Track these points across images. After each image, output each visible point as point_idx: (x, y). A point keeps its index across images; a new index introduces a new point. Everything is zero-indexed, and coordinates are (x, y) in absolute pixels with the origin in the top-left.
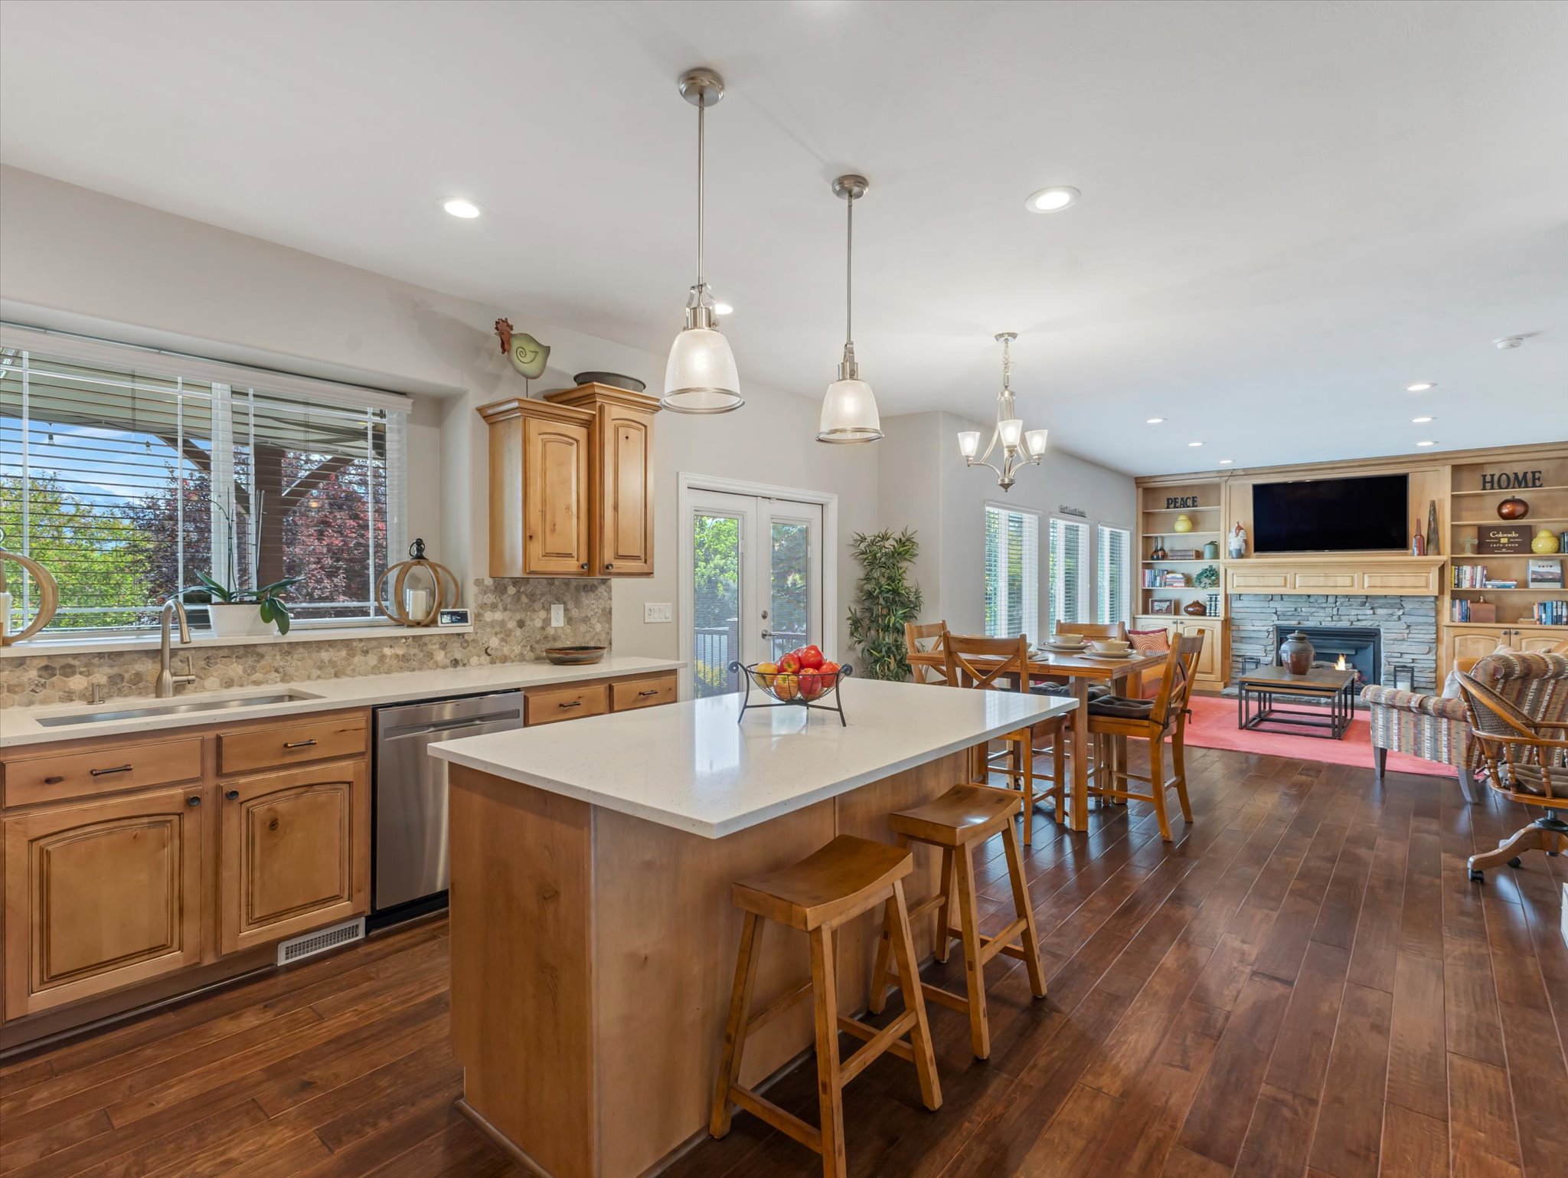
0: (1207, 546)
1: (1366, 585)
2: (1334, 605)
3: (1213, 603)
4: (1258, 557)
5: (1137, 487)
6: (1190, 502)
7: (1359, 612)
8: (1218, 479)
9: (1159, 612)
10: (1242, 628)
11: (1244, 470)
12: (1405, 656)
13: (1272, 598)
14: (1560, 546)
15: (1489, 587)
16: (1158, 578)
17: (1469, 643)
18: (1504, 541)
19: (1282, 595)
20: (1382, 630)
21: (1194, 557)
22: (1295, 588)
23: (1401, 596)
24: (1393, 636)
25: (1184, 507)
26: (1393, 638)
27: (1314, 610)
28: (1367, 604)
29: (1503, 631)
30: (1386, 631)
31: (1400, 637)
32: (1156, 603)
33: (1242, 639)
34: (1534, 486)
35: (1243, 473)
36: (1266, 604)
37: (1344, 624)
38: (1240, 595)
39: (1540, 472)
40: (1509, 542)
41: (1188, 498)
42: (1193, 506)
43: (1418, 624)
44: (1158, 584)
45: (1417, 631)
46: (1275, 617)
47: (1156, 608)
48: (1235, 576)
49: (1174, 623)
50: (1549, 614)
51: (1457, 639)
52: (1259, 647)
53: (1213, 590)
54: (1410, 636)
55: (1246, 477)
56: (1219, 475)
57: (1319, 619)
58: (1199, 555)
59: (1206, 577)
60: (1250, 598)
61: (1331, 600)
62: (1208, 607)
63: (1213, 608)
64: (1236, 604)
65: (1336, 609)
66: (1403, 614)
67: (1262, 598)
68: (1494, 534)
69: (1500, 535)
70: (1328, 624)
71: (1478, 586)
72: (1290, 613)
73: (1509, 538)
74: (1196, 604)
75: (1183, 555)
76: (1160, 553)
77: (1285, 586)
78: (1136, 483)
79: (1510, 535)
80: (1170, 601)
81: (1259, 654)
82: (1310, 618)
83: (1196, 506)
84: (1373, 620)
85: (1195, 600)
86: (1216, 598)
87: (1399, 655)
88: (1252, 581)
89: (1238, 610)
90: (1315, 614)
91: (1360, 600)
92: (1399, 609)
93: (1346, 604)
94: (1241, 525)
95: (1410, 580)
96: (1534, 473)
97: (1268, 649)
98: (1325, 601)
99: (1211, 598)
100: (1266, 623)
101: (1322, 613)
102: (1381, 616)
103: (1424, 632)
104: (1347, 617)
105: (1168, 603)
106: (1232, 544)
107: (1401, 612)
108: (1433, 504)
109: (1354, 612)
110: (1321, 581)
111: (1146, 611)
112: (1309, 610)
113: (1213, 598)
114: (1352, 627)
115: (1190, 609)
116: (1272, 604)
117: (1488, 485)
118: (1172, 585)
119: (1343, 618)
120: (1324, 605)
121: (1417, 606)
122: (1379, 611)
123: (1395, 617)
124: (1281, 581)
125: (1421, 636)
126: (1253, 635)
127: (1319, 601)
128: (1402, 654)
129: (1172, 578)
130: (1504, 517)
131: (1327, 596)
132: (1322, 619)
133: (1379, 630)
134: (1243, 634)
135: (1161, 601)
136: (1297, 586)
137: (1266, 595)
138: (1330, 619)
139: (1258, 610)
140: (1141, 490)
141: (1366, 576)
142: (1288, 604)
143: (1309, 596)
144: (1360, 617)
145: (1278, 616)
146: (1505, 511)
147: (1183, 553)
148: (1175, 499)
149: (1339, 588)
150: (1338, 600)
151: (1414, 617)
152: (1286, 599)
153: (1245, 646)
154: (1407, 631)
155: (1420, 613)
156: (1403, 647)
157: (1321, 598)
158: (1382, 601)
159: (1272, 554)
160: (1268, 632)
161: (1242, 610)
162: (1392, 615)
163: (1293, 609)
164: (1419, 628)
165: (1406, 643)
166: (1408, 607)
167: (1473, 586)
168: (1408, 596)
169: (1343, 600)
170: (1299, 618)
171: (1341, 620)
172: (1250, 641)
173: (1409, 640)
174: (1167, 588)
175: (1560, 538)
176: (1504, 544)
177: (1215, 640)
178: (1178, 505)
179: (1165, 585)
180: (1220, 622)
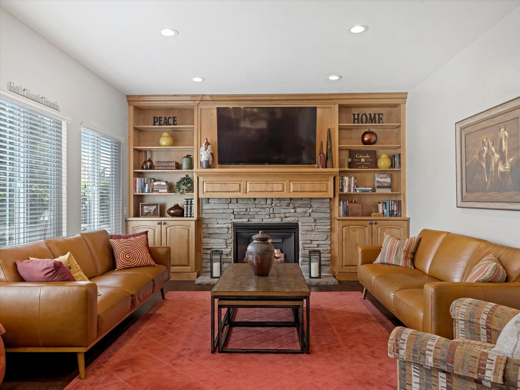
0: (184, 158)
1: (292, 190)
2: (271, 206)
3: (189, 206)
4: (220, 168)
5: (129, 104)
6: (171, 121)
7: (286, 211)
8: (192, 102)
10: (210, 226)
11: (211, 96)
12: (314, 242)
13: (230, 201)
14: (391, 164)
15: (358, 191)
16: (147, 185)
17: (351, 231)
18: (363, 160)
19: (237, 199)
20: (300, 224)
21: (175, 168)
22: (246, 193)
23: (311, 198)
24: (306, 228)
25: (167, 125)
27: (258, 210)
28: (291, 205)
30: (303, 224)
31: (310, 228)
33: (210, 235)
34: (378, 122)
35: (210, 99)
36: (226, 206)
37: (277, 220)
38: (208, 199)
39: (383, 114)
40: (366, 162)
41: (169, 117)
42: (174, 124)
43: (321, 218)
44: (147, 191)
45: (320, 224)
46: (233, 216)
48: (205, 183)
49: (159, 224)
50: (388, 209)
51: (344, 228)
52: (221, 241)
53: (188, 195)
54: (316, 227)
55: (212, 102)
56: (193, 99)
57: (261, 217)
58: (179, 166)
59: (183, 184)
60: (216, 201)
61: (269, 202)
62: (185, 210)
63: (189, 210)
64: (205, 206)
65: (272, 208)
66: (312, 211)
67: (224, 201)
68: (358, 156)
69: (361, 156)
70: (267, 220)
71: (352, 190)
72: (242, 213)
73: (365, 159)
74: (177, 207)
75: (166, 166)
76: (149, 164)
77: (240, 191)
78: (128, 101)
79: (366, 157)
81: (222, 247)
82: (256, 216)
83: (176, 125)
84: (294, 217)
85: (176, 203)
86: (191, 202)
87: (309, 242)
88: (218, 187)
89: (207, 211)
90: (259, 213)
91: (287, 202)
92: (310, 208)
93: (278, 205)
94: (209, 141)
95: (317, 187)
96: (379, 115)
97: (228, 242)
98: (265, 203)
99: (187, 202)
100: (225, 221)
101: (263, 212)
102: (300, 213)
103: (324, 224)
104: (279, 215)
106: (202, 157)
107: (310, 211)
108: (329, 131)
109: (283, 211)
110: (264, 187)
111: (136, 215)
112: (255, 210)
113: (189, 202)
114: (282, 222)
115: (172, 211)
116: (231, 206)
117: (356, 121)
118: (158, 191)
119: (276, 215)
120: (265, 206)
121: (319, 205)
122: (298, 210)
123: (308, 214)
124: (237, 187)
125: (322, 227)
126: (217, 231)
127: (262, 203)
128: (311, 241)
129: (158, 185)
130: (364, 143)
131: (267, 199)
132: (263, 217)
133: (297, 224)
134: (211, 231)
136: (248, 191)
137: (227, 199)
138: (268, 216)
139: (221, 211)
140: (132, 107)
141: (291, 183)
142: (241, 206)
143: (255, 199)
144: (287, 215)
145: (235, 215)
146: (366, 139)
147: (166, 164)
148: (160, 117)
149: (275, 193)
150: (273, 202)
151: (318, 214)
152: (240, 201)
153: (212, 241)
154: (314, 224)
155: (322, 210)
156: (312, 236)
157: (263, 200)
158: (299, 202)
159: (230, 166)
160: (228, 228)
161: (210, 211)
162: (305, 212)
163: (245, 210)
164: (321, 221)
165: (314, 233)
166: (315, 205)
167: (349, 190)
168: (315, 198)
169: (276, 202)
170: (248, 217)
171: (275, 218)
172: (216, 236)
173: (316, 230)
174: (154, 193)
175: (392, 158)
176: (363, 162)
177: (190, 237)
178: (162, 123)
179: (152, 191)
180: (194, 222)
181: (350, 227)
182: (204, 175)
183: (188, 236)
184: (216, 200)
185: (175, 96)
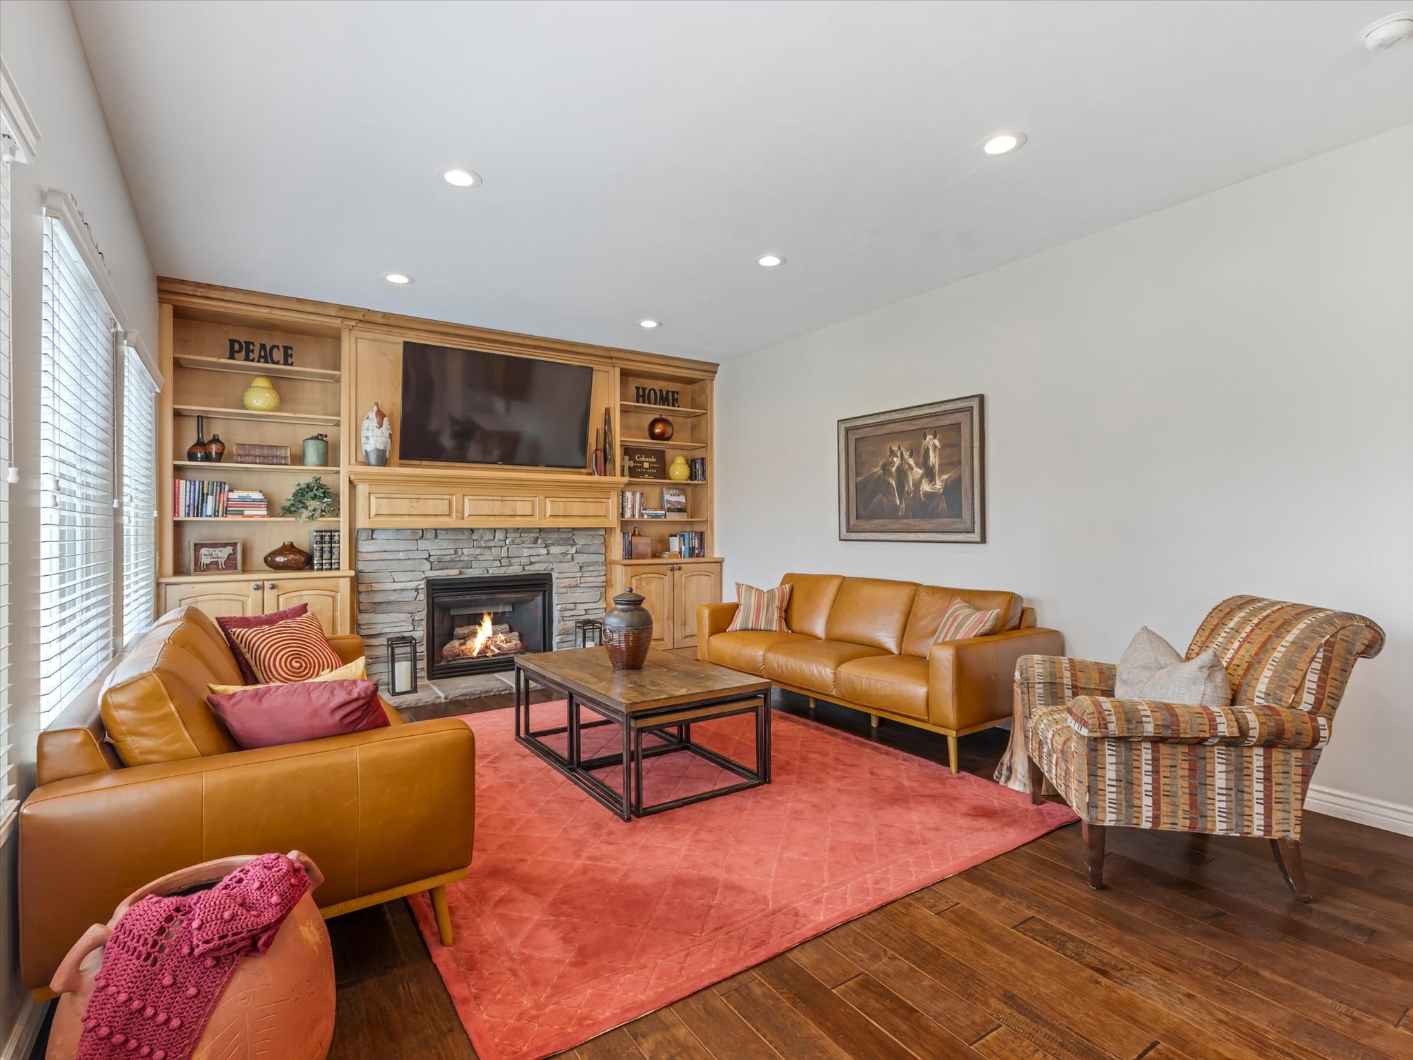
0: (312, 442)
1: (548, 514)
2: (503, 543)
3: (326, 546)
4: (402, 465)
5: (161, 301)
6: (278, 355)
7: (532, 552)
8: (338, 321)
9: (213, 567)
10: (377, 587)
11: (385, 315)
12: (580, 607)
13: (421, 534)
14: (691, 473)
15: (646, 517)
16: (210, 498)
17: (644, 584)
18: (646, 465)
19: (436, 530)
20: (554, 575)
21: (289, 461)
22: (463, 518)
23: (574, 529)
24: (567, 582)
25: (267, 362)
26: (568, 584)
27: (478, 551)
28: (540, 541)
30: (560, 576)
31: (572, 582)
32: (204, 551)
33: (376, 607)
34: (673, 406)
35: (381, 321)
36: (411, 545)
37: (515, 570)
38: (373, 531)
39: (678, 393)
40: (650, 468)
41: (273, 347)
42: (286, 363)
43: (591, 564)
44: (209, 510)
45: (589, 574)
46: (427, 566)
47: (205, 560)
48: (372, 497)
49: (258, 588)
50: (687, 546)
51: (634, 579)
52: (403, 616)
53: (324, 523)
54: (583, 580)
55: (385, 328)
56: (342, 314)
57: (485, 564)
58: (299, 459)
59: (313, 498)
60: (390, 535)
61: (500, 535)
62: (317, 555)
63: (326, 555)
64: (365, 546)
65: (506, 548)
66: (576, 552)
67: (408, 534)
68: (638, 458)
69: (643, 459)
70: (496, 571)
71: (637, 515)
72: (448, 558)
73: (650, 463)
74: (289, 548)
75: (269, 455)
76: (214, 448)
77: (449, 515)
78: (160, 291)
79: (650, 460)
80: (234, 545)
81: (404, 629)
82: (474, 564)
83: (292, 365)
84: (546, 562)
85: (287, 541)
86: (331, 537)
87: (572, 606)
88: (403, 506)
89: (369, 557)
90: (480, 557)
91: (532, 535)
92: (572, 545)
93: (518, 540)
94: (385, 410)
95: (576, 508)
96: (673, 393)
97: (416, 618)
98: (492, 538)
99: (322, 537)
100: (410, 576)
101: (488, 555)
102: (556, 556)
103: (595, 573)
104: (518, 560)
105: (229, 550)
106: (372, 441)
107: (574, 550)
108: (607, 411)
109: (526, 552)
110: (497, 507)
111: (179, 570)
112: (472, 551)
113: (328, 538)
114: (524, 573)
115: (280, 559)
116: (423, 545)
117: (642, 399)
118: (239, 513)
119: (513, 561)
120: (492, 544)
121: (588, 541)
122: (555, 550)
123: (569, 557)
124: (445, 509)
125: (593, 579)
126: (394, 597)
127: (486, 538)
128: (575, 603)
129: (241, 499)
130: (653, 436)
131: (495, 530)
132: (489, 564)
133: (550, 575)
134: (379, 598)
135: (214, 546)
136: (466, 514)
137: (414, 530)
138: (498, 563)
139: (401, 555)
140: (168, 310)
142: (445, 545)
143: (472, 530)
144: (533, 559)
145: (431, 563)
146: (657, 431)
147: (265, 452)
148: (248, 343)
149: (518, 518)
150: (508, 535)
151: (586, 555)
152: (441, 535)
153: (381, 618)
154: (579, 574)
155: (593, 549)
156: (577, 596)
157: (488, 532)
158: (555, 536)
159: (424, 463)
160: (417, 590)
161: (376, 556)
162: (565, 554)
163: (452, 552)
164: (591, 568)
165: (579, 590)
166: (581, 541)
167: (633, 515)
168: (580, 529)
169: (514, 535)
170: (460, 565)
171: (511, 565)
172: (390, 608)
173: (582, 585)
174: (230, 518)
175: (691, 463)
176: (646, 469)
177: (338, 614)
178: (255, 355)
179: (226, 513)
180: (348, 580)
181: (643, 576)
182: (373, 481)
183: (334, 611)
184: (390, 533)
185: (299, 300)
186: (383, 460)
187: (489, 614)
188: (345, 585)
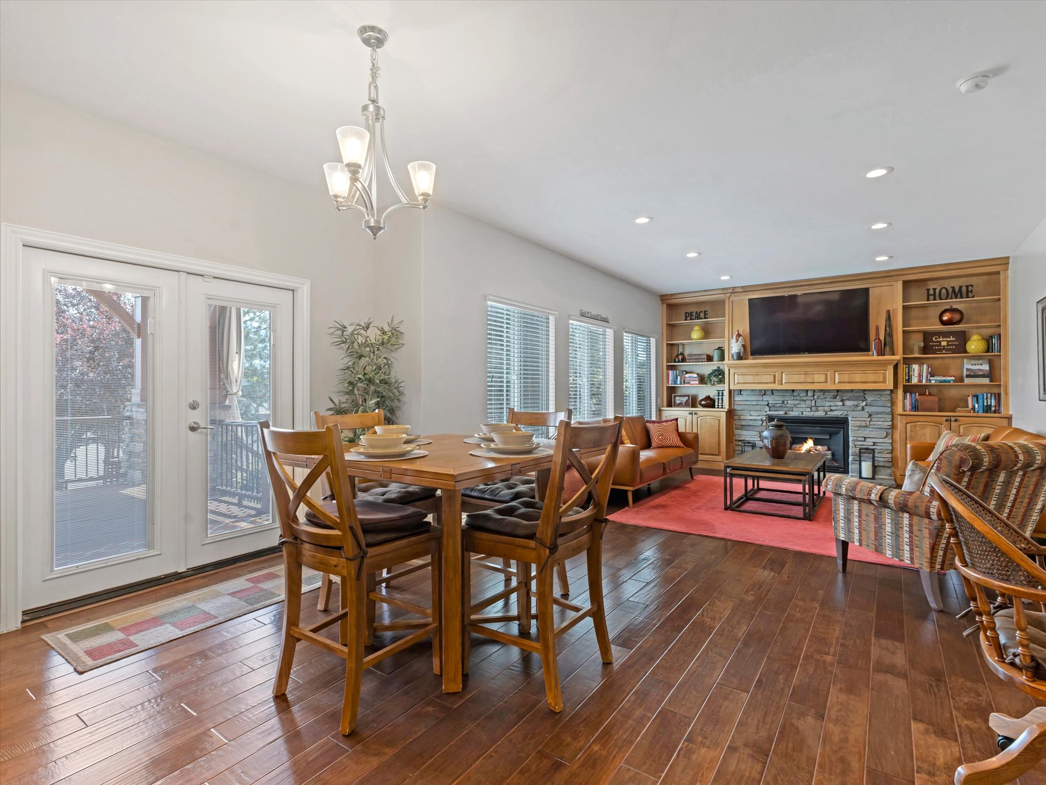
0: (715, 350)
1: (837, 381)
2: (812, 398)
3: (720, 397)
4: (754, 359)
5: (662, 303)
6: (702, 315)
7: (832, 404)
8: (723, 295)
9: (680, 405)
10: (742, 417)
11: (742, 287)
12: (868, 440)
13: (764, 393)
14: (988, 347)
15: (933, 382)
16: (679, 377)
17: (918, 429)
18: (944, 343)
19: (772, 390)
20: (850, 419)
21: (706, 360)
22: (782, 385)
23: (864, 390)
24: (858, 423)
25: (698, 319)
26: (858, 425)
27: (797, 402)
28: (838, 397)
29: (945, 419)
30: (853, 419)
31: (863, 424)
32: (677, 398)
33: (742, 427)
34: (967, 297)
35: (741, 290)
36: (760, 398)
37: (820, 414)
38: (741, 390)
39: (972, 286)
40: (948, 345)
41: (701, 311)
42: (705, 318)
43: (877, 413)
44: (679, 383)
45: (876, 420)
46: (767, 409)
47: (678, 402)
48: (736, 375)
49: (690, 414)
50: (981, 404)
51: (908, 425)
52: (755, 433)
53: (719, 387)
54: (872, 423)
55: (744, 293)
56: (724, 292)
57: (801, 410)
58: (710, 359)
59: (714, 376)
60: (748, 393)
61: (810, 394)
62: (716, 401)
63: (720, 402)
64: (738, 398)
65: (813, 401)
66: (866, 405)
67: (758, 392)
68: (936, 339)
69: (941, 339)
70: (808, 414)
71: (924, 381)
72: (778, 405)
73: (948, 342)
74: (708, 398)
75: (697, 358)
77: (774, 382)
78: (661, 300)
79: (948, 339)
80: (689, 396)
81: (755, 439)
82: (794, 409)
83: (707, 318)
84: (842, 410)
85: (707, 395)
86: (722, 393)
87: (863, 439)
88: (750, 379)
89: (739, 403)
90: (798, 406)
91: (832, 393)
92: (863, 401)
93: (822, 397)
94: (741, 333)
95: (871, 377)
96: (967, 287)
97: (762, 435)
98: (806, 394)
99: (719, 393)
100: (758, 413)
101: (803, 405)
102: (849, 407)
103: (882, 419)
104: (822, 408)
105: (687, 398)
106: (734, 349)
107: (864, 404)
108: (888, 312)
109: (828, 404)
110: (802, 378)
111: (670, 405)
112: (793, 402)
113: (720, 393)
114: (827, 416)
115: (703, 403)
116: (765, 398)
117: (931, 297)
118: (689, 383)
119: (819, 408)
120: (805, 398)
121: (876, 398)
122: (848, 403)
123: (860, 408)
124: (771, 379)
125: (880, 423)
126: (751, 423)
127: (801, 395)
128: (865, 438)
129: (690, 377)
130: (944, 323)
131: (807, 391)
132: (803, 410)
133: (847, 418)
134: (744, 423)
135: (681, 396)
136: (783, 383)
137: (760, 391)
138: (809, 410)
139: (754, 403)
140: (665, 305)
141: (836, 373)
142: (777, 398)
143: (793, 391)
144: (832, 408)
145: (770, 407)
146: (945, 318)
147: (697, 357)
148: (691, 312)
149: (816, 384)
150: (815, 394)
151: (874, 408)
152: (775, 393)
153: (745, 433)
154: (869, 419)
155: (879, 403)
156: (866, 433)
157: (802, 392)
158: (849, 394)
159: (765, 356)
160: (762, 421)
161: (742, 403)
162: (857, 406)
163: (781, 402)
164: (878, 416)
165: (868, 429)
166: (870, 398)
167: (920, 381)
168: (870, 390)
169: (819, 394)
170: (786, 409)
171: (818, 411)
172: (749, 428)
173: (871, 426)
174: (685, 385)
175: (988, 340)
176: (944, 346)
177: (721, 428)
178: (693, 317)
179: (684, 383)
180: (725, 413)
181: (918, 423)
182: (735, 367)
183: (719, 426)
184: (748, 391)
185: (705, 291)
186: (740, 357)
187: (811, 438)
188: (723, 415)
